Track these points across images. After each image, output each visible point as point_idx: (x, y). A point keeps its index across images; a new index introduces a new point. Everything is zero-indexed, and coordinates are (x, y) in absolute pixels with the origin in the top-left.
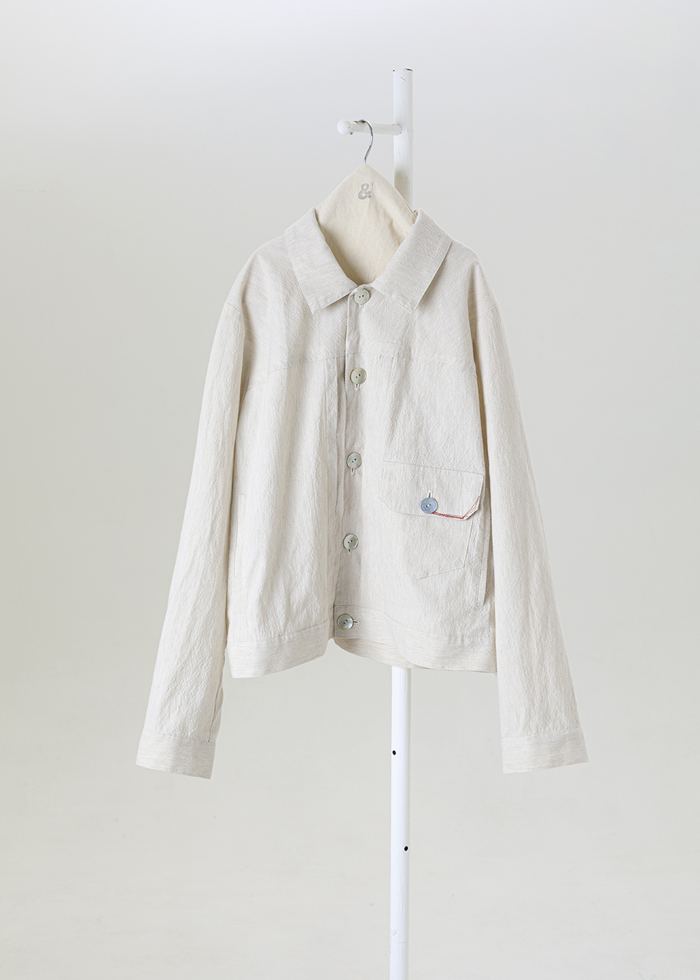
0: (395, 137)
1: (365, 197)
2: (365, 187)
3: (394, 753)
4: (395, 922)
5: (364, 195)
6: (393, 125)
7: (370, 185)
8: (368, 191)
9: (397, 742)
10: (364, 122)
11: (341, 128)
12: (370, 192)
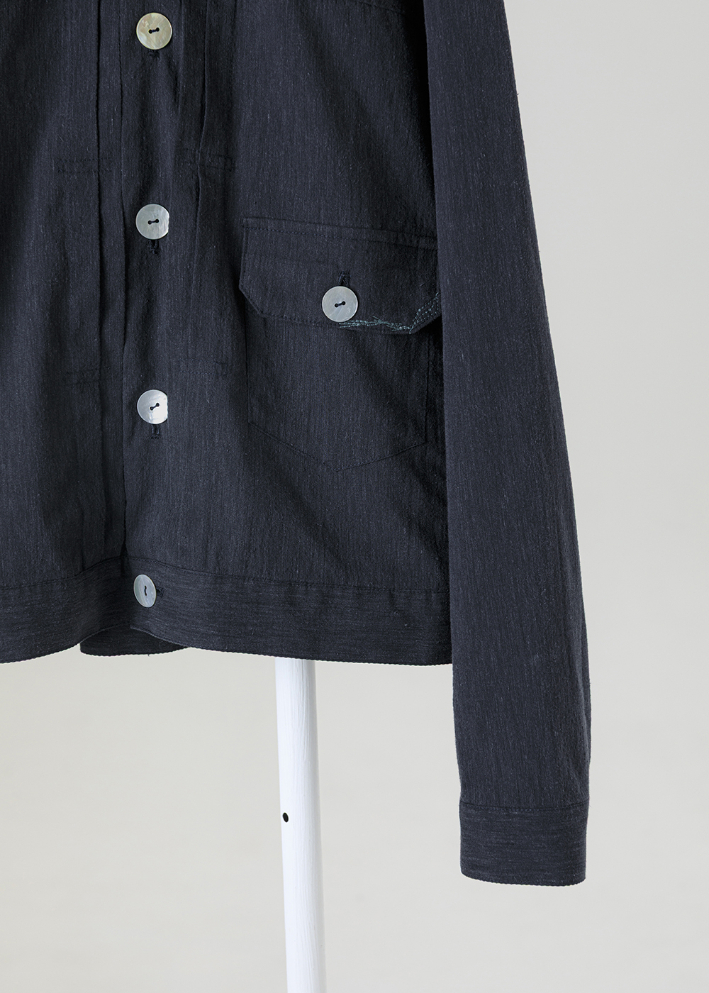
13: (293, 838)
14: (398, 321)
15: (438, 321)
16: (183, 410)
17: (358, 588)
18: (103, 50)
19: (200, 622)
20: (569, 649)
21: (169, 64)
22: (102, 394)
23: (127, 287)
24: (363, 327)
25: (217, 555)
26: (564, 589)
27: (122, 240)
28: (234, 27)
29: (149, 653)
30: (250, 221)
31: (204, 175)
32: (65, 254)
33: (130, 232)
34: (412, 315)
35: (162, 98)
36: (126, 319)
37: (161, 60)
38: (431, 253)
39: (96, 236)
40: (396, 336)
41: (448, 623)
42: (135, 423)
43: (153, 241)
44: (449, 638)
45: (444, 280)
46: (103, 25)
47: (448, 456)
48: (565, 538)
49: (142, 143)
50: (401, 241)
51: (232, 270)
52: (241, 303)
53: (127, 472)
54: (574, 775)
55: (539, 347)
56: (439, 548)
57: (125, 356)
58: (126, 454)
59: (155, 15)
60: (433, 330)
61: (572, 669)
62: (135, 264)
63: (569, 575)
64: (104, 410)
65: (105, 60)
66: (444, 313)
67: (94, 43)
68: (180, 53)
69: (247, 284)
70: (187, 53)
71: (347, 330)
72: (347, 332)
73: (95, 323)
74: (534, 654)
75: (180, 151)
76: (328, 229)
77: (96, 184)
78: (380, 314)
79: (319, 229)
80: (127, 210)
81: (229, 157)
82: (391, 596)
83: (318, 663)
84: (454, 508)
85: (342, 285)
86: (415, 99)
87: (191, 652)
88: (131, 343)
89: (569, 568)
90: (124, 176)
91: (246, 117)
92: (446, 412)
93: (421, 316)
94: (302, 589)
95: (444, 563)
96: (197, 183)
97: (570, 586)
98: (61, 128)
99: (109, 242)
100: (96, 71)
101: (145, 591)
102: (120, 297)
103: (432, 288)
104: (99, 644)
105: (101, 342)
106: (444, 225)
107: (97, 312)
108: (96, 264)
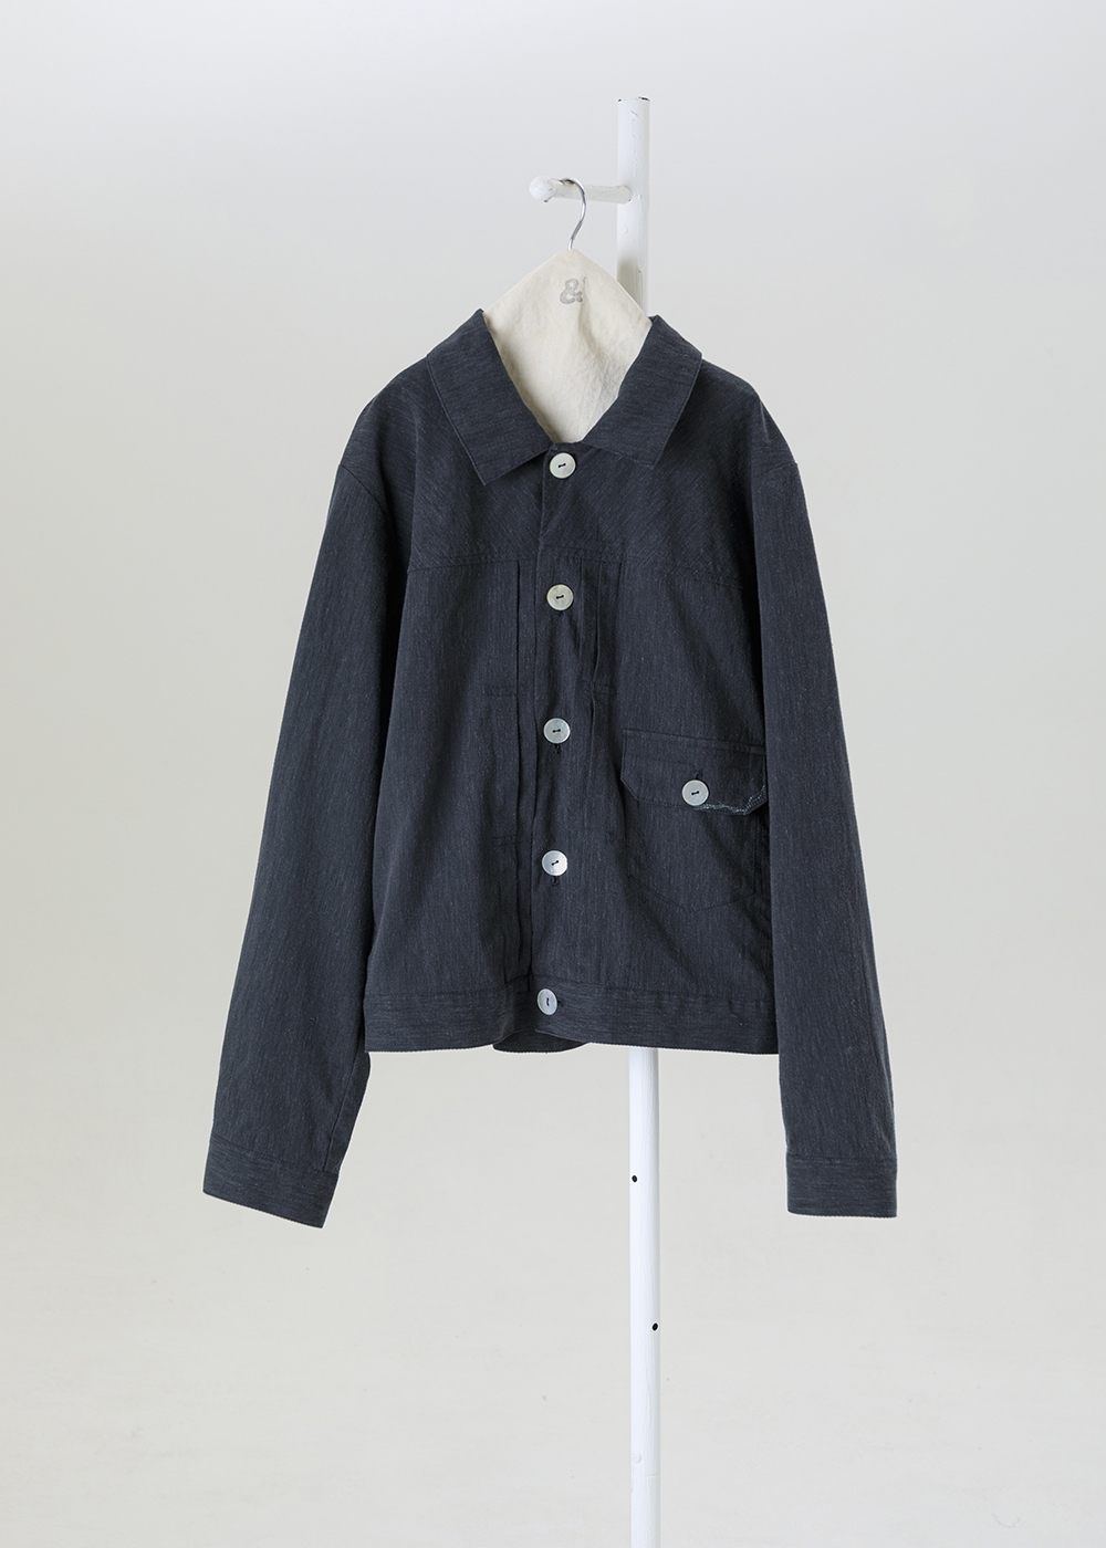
0: (619, 205)
1: (573, 301)
2: (572, 285)
3: (635, 1179)
4: (640, 1443)
5: (569, 297)
6: (619, 187)
7: (580, 282)
8: (577, 291)
9: (639, 1163)
10: (572, 182)
11: (537, 190)
12: (580, 293)
13: (639, 1195)
14: (736, 806)
15: (766, 805)
16: (581, 867)
17: (706, 996)
18: (521, 610)
19: (595, 1022)
20: (875, 1045)
21: (571, 620)
22: (517, 853)
23: (538, 778)
24: (711, 809)
25: (608, 972)
26: (869, 1001)
27: (535, 744)
28: (617, 595)
29: (547, 1052)
30: (629, 732)
31: (596, 699)
32: (493, 753)
33: (541, 737)
34: (746, 801)
35: (565, 645)
36: (536, 800)
37: (564, 618)
38: (761, 759)
39: (516, 741)
40: (734, 817)
41: (774, 1024)
42: (540, 874)
43: (556, 745)
44: (776, 1035)
45: (773, 777)
46: (521, 592)
47: (773, 903)
48: (867, 964)
49: (550, 675)
50: (738, 748)
51: (616, 769)
52: (622, 789)
53: (534, 910)
54: (884, 1138)
55: (848, 825)
56: (766, 970)
57: (535, 825)
58: (533, 897)
59: (561, 587)
60: (761, 813)
61: (879, 1060)
62: (543, 761)
63: (872, 992)
64: (519, 865)
65: (523, 617)
66: (771, 801)
67: (515, 605)
68: (580, 613)
69: (627, 776)
70: (585, 613)
71: (700, 812)
72: (699, 812)
73: (515, 802)
74: (848, 1046)
75: (580, 682)
76: (687, 740)
77: (515, 703)
78: (723, 801)
79: (680, 739)
80: (538, 719)
81: (613, 686)
82: (730, 1003)
83: (660, 1049)
84: (777, 940)
85: (697, 779)
86: (749, 649)
87: (590, 1047)
88: (540, 817)
89: (871, 986)
90: (537, 698)
91: (625, 659)
92: (772, 871)
93: (753, 801)
94: (666, 997)
95: (770, 981)
96: (592, 704)
97: (873, 999)
98: (489, 663)
99: (525, 745)
100: (516, 625)
101: (547, 1002)
102: (533, 784)
103: (762, 781)
104: (510, 1044)
105: (518, 816)
106: (773, 739)
107: (516, 794)
108: (517, 760)
